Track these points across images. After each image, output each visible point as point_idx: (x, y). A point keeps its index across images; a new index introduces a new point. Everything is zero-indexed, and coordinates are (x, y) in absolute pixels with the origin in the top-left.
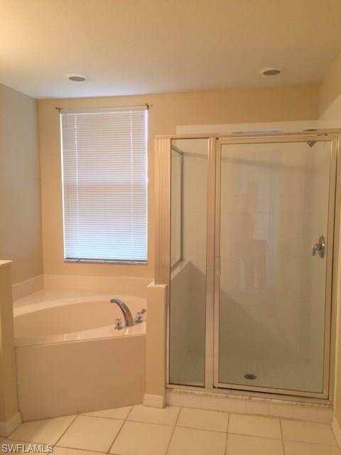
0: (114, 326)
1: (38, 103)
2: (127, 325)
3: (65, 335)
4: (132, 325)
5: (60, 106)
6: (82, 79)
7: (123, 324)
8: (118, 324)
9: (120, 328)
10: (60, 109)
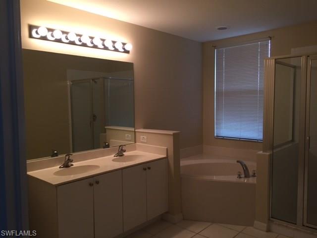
0: (237, 176)
1: (203, 44)
2: (246, 177)
3: (215, 177)
4: (249, 177)
5: (215, 44)
6: (225, 28)
7: (243, 176)
8: (239, 175)
9: (240, 178)
10: (215, 47)
